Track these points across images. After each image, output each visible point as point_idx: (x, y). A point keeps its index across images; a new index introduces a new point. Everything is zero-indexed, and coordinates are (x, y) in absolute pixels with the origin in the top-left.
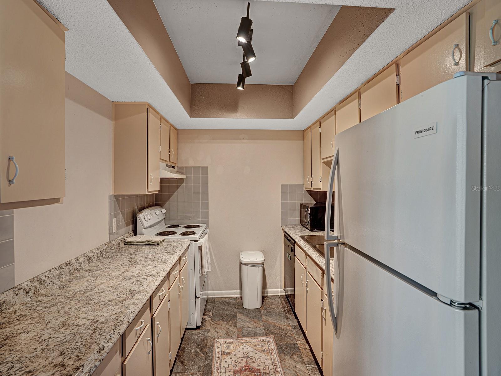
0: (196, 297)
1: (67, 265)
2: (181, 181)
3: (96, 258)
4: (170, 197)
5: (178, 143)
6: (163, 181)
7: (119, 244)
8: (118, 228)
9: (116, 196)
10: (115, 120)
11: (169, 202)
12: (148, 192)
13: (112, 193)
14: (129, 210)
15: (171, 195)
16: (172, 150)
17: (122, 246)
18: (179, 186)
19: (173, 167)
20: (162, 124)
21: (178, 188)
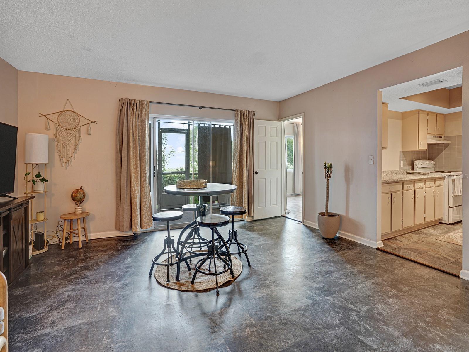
0: (449, 207)
1: (385, 171)
2: (448, 145)
3: (394, 173)
4: (439, 155)
5: (445, 122)
6: (429, 145)
7: (404, 172)
8: (404, 166)
9: (403, 152)
10: (403, 119)
11: (438, 158)
12: (419, 149)
13: (401, 150)
14: (410, 159)
15: (439, 154)
16: (439, 127)
17: (405, 173)
18: (445, 148)
19: (440, 137)
20: (429, 116)
21: (444, 150)
